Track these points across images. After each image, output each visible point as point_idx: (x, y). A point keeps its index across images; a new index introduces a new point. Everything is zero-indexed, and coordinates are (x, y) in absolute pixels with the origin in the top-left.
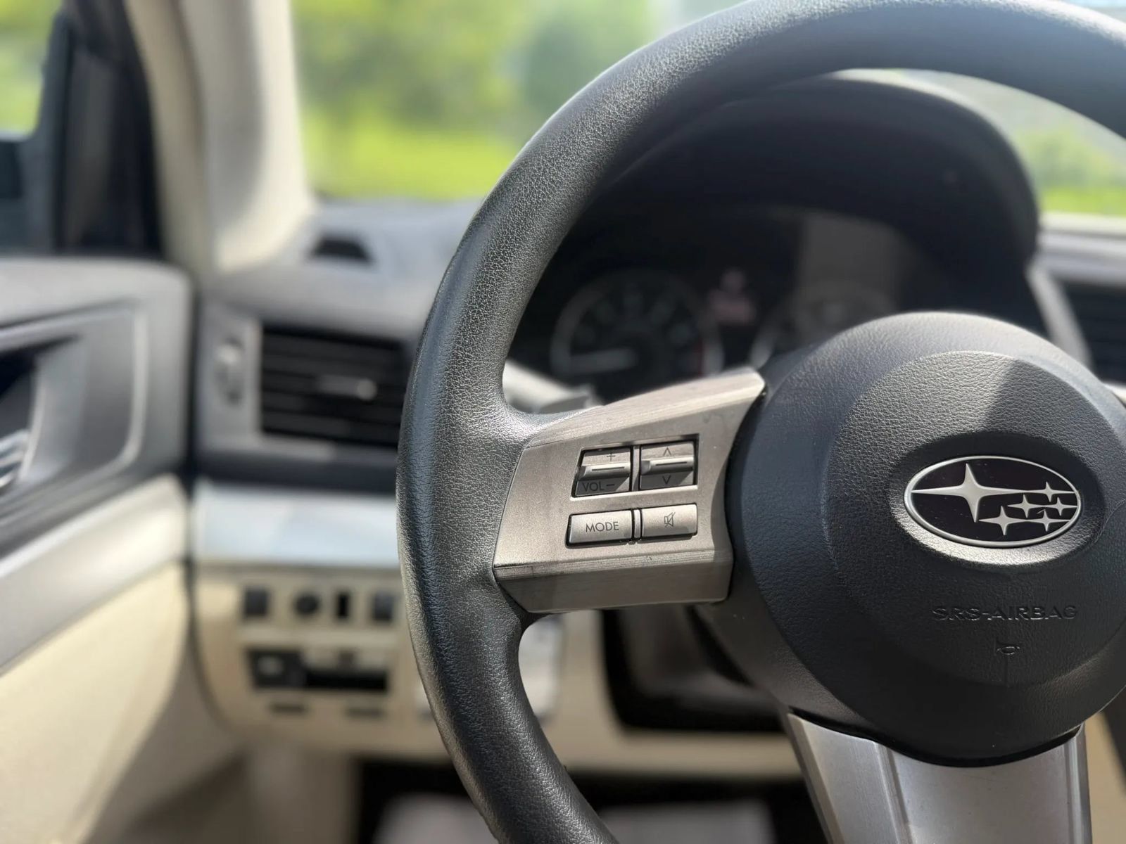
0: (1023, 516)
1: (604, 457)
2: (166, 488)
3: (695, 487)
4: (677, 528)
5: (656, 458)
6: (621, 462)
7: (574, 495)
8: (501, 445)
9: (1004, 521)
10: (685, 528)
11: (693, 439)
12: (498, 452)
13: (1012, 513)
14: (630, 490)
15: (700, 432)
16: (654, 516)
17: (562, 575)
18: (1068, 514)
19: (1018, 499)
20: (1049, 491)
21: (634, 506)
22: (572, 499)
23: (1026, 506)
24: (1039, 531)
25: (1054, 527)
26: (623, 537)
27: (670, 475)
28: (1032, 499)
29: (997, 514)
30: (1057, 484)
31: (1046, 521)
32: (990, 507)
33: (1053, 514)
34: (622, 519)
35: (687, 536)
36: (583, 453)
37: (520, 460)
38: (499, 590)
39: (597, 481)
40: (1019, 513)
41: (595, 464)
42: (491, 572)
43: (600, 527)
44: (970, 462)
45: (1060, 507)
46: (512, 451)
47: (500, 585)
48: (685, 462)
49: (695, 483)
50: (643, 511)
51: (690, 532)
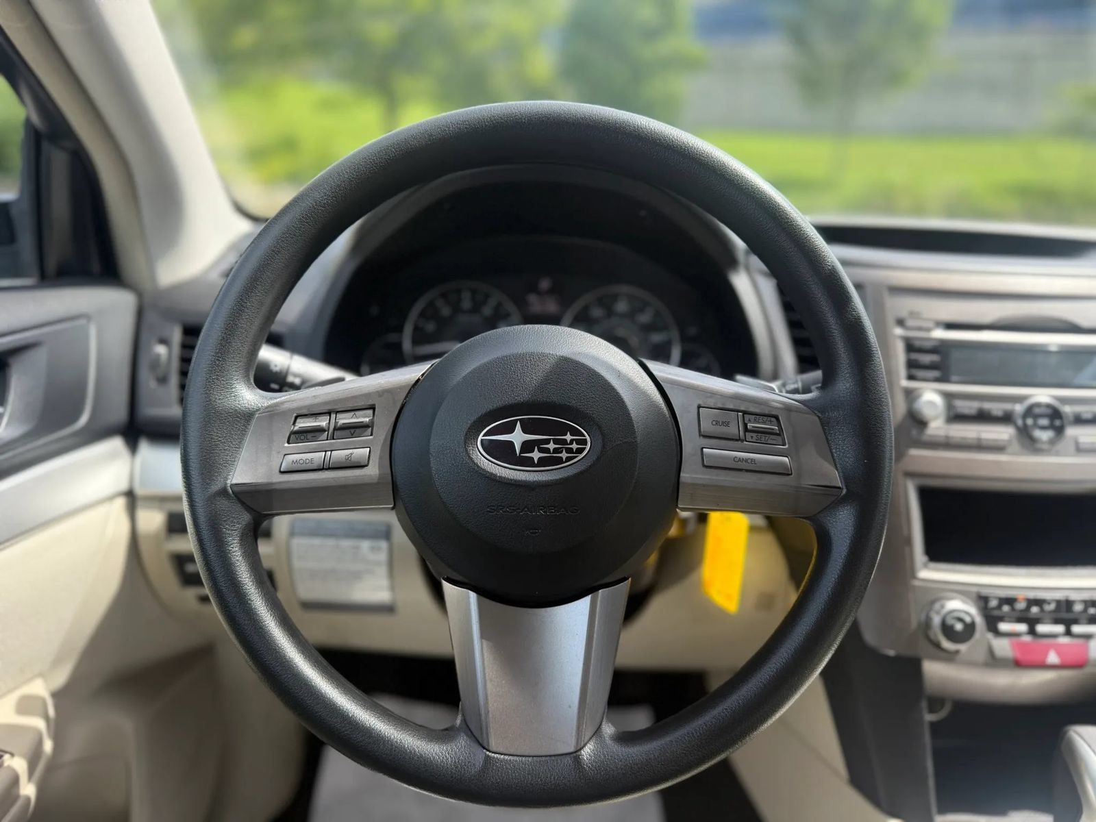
0: (549, 452)
1: (310, 419)
2: (116, 444)
3: (371, 437)
4: (355, 462)
5: (345, 419)
6: (322, 422)
7: (288, 443)
8: (240, 413)
9: (536, 455)
10: (360, 462)
11: (373, 408)
12: (237, 417)
13: (541, 450)
14: (327, 440)
15: (375, 403)
16: (339, 455)
17: (276, 490)
18: (580, 451)
19: (547, 442)
20: (568, 437)
21: (327, 449)
22: (286, 445)
23: (551, 446)
24: (560, 461)
25: (568, 459)
26: (315, 468)
27: (353, 430)
28: (556, 442)
29: (532, 451)
30: (575, 432)
31: (564, 455)
32: (528, 447)
33: (569, 451)
34: (318, 457)
35: (363, 466)
36: (296, 418)
37: (253, 422)
38: (235, 498)
39: (305, 435)
40: (547, 451)
41: (303, 424)
42: (229, 488)
43: (301, 462)
44: (520, 420)
45: (575, 446)
46: (246, 417)
47: (236, 496)
48: (362, 422)
49: (371, 435)
50: (333, 452)
51: (363, 464)
